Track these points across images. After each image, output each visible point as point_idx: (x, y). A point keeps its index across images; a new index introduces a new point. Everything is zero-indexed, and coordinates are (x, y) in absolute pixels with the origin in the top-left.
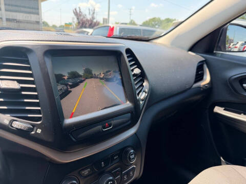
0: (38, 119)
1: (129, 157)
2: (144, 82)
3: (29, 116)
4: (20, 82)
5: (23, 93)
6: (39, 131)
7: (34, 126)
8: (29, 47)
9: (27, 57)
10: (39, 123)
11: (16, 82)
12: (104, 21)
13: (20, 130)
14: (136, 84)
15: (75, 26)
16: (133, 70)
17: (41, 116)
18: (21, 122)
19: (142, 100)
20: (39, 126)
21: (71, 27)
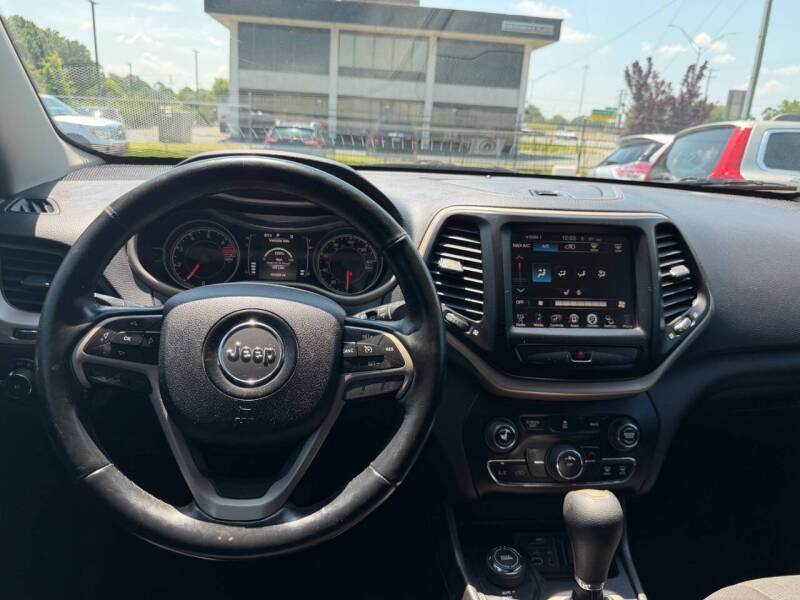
0: (478, 317)
1: (622, 433)
2: (695, 297)
3: (468, 310)
4: (464, 263)
5: (466, 279)
6: (476, 333)
7: (470, 324)
8: (484, 217)
9: (478, 230)
10: (478, 322)
11: (459, 263)
12: (730, 101)
13: (455, 325)
14: (667, 299)
15: (624, 118)
16: (667, 269)
17: (482, 313)
18: (456, 315)
19: (677, 332)
20: (477, 327)
21: (610, 121)
